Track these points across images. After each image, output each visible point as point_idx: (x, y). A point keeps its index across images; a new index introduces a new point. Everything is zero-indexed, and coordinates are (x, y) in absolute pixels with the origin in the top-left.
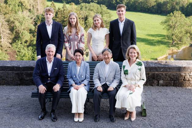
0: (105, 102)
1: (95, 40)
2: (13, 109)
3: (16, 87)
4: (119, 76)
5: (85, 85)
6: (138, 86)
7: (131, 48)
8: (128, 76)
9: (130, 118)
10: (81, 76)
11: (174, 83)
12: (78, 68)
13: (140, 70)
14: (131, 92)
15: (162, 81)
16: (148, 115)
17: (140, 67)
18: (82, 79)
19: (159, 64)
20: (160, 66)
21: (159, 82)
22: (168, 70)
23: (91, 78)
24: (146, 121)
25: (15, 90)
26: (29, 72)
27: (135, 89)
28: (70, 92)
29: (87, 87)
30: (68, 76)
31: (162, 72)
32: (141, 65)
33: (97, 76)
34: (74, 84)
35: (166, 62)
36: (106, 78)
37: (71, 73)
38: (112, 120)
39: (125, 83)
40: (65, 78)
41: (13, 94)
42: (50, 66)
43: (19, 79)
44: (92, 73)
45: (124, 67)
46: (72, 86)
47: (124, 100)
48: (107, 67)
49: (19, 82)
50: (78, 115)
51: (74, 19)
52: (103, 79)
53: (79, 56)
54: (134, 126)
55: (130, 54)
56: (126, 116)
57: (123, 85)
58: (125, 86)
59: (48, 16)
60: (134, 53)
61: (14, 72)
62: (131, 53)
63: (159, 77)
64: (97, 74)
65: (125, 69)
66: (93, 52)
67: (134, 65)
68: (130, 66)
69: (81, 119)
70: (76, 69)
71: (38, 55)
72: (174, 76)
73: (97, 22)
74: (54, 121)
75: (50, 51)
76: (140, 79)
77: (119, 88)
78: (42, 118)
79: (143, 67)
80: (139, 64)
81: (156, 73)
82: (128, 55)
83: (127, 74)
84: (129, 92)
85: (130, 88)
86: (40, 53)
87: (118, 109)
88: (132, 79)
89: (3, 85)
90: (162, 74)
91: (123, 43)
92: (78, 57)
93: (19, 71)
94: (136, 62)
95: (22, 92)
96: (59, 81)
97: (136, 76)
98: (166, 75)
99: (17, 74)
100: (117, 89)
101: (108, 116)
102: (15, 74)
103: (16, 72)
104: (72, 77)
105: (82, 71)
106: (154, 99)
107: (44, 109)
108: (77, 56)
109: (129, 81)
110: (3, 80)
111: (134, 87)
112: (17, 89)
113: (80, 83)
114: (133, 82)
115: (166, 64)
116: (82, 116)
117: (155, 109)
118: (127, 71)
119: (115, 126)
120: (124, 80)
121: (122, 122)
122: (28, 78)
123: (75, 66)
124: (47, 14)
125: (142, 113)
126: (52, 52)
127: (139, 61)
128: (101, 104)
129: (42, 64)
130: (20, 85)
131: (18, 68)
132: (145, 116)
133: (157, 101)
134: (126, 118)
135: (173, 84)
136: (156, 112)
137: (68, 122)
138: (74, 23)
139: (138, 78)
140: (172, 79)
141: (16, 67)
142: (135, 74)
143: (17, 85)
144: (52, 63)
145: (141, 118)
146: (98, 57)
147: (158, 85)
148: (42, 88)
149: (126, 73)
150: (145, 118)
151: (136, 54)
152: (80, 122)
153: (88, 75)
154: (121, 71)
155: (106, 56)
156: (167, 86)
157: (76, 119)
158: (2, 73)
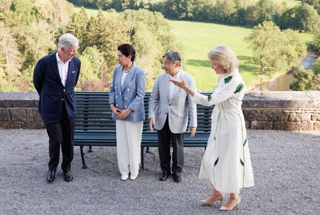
11: (273, 125)
15: (256, 121)
19: (251, 96)
20: (252, 99)
21: (250, 123)
22: (265, 105)
25: (36, 135)
31: (256, 109)
35: (262, 94)
41: (34, 142)
49: (42, 124)
61: (35, 109)
63: (251, 116)
72: (273, 114)
81: (247, 109)
89: (18, 128)
90: (256, 111)
98: (262, 113)
110: (19, 120)
112: (40, 135)
115: (262, 96)
130: (43, 128)
135: (271, 126)
140: (270, 119)
147: (249, 128)
156: (263, 129)
158: (17, 111)
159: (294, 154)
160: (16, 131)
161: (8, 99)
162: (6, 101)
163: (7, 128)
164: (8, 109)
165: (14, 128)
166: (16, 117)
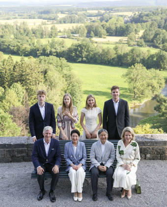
0: (102, 181)
1: (88, 119)
3: (8, 164)
4: (114, 156)
5: (83, 165)
6: (134, 165)
7: (126, 131)
8: (124, 156)
9: (126, 196)
10: (78, 155)
11: (160, 156)
12: (75, 148)
13: (135, 150)
14: (128, 172)
15: (149, 155)
16: (142, 192)
17: (135, 148)
18: (80, 159)
19: (146, 138)
20: (147, 140)
21: (146, 156)
22: (155, 144)
24: (141, 198)
25: (7, 167)
26: (20, 149)
27: (131, 169)
28: (68, 172)
30: (65, 156)
31: (149, 147)
32: (136, 146)
33: (94, 156)
34: (72, 164)
35: (152, 136)
36: (102, 158)
37: (68, 153)
38: (111, 199)
39: (121, 162)
41: (7, 173)
42: (47, 147)
43: (10, 155)
45: (119, 147)
46: (70, 166)
48: (103, 147)
49: (10, 159)
50: (76, 194)
51: (68, 99)
52: (99, 158)
53: (76, 136)
54: (131, 204)
55: (125, 137)
56: (123, 194)
58: (121, 166)
59: (42, 98)
60: (130, 136)
61: (6, 149)
62: (127, 135)
63: (146, 151)
64: (94, 153)
65: (120, 150)
66: (86, 130)
67: (129, 146)
68: (126, 146)
69: (80, 199)
71: (32, 136)
72: (160, 150)
74: (53, 202)
75: (47, 134)
76: (135, 159)
80: (134, 145)
81: (144, 147)
82: (123, 136)
83: (123, 154)
84: (126, 171)
85: (126, 167)
86: (34, 133)
88: (127, 159)
90: (149, 148)
92: (75, 138)
93: (11, 148)
94: (131, 143)
95: (14, 170)
96: (57, 162)
97: (132, 157)
98: (153, 149)
99: (8, 151)
101: (105, 194)
102: (7, 151)
103: (7, 149)
104: (69, 157)
105: (78, 150)
106: (145, 174)
108: (74, 136)
109: (124, 161)
112: (9, 167)
114: (128, 162)
115: (152, 138)
116: (81, 195)
117: (148, 185)
118: (122, 151)
119: (114, 205)
121: (119, 200)
122: (19, 155)
124: (40, 97)
125: (136, 190)
126: (50, 134)
127: (134, 141)
130: (11, 162)
131: (10, 146)
132: (140, 193)
133: (147, 176)
134: (123, 196)
135: (159, 158)
136: (150, 188)
138: (68, 104)
139: (133, 158)
140: (158, 153)
141: (8, 144)
142: (130, 154)
143: (8, 162)
144: (49, 144)
145: (136, 196)
146: (91, 134)
147: (145, 159)
149: (121, 153)
150: (140, 195)
151: (131, 137)
152: (80, 202)
156: (154, 159)
157: (76, 199)
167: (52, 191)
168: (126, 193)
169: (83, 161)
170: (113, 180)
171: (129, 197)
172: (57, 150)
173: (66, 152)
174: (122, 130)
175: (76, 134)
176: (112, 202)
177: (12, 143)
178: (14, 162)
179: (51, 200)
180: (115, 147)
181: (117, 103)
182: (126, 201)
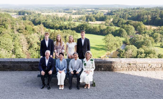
0: (75, 79)
1: (70, 48)
2: (28, 83)
3: (30, 72)
4: (82, 66)
5: (65, 71)
6: (91, 71)
7: (88, 53)
8: (86, 66)
9: (87, 87)
10: (63, 66)
11: (109, 69)
12: (61, 62)
13: (92, 63)
14: (88, 74)
15: (103, 68)
16: (96, 85)
17: (92, 62)
18: (63, 68)
19: (102, 60)
20: (102, 61)
21: (101, 69)
22: (106, 63)
23: (68, 67)
24: (95, 88)
26: (36, 64)
27: (89, 73)
28: (57, 74)
29: (65, 72)
30: (56, 66)
31: (103, 64)
32: (93, 61)
33: (71, 66)
34: (59, 70)
35: (105, 59)
37: (57, 65)
38: (78, 89)
39: (85, 70)
40: (55, 67)
41: (28, 76)
42: (47, 61)
43: (31, 67)
44: (68, 65)
45: (84, 62)
46: (58, 71)
47: (84, 78)
48: (76, 62)
49: (31, 69)
50: (61, 86)
51: (59, 37)
52: (74, 67)
53: (62, 56)
54: (89, 91)
55: (87, 56)
56: (85, 86)
57: (83, 71)
58: (85, 71)
59: (47, 36)
60: (89, 55)
62: (88, 55)
63: (101, 67)
64: (71, 65)
65: (85, 63)
66: (69, 54)
67: (89, 61)
68: (87, 61)
69: (63, 88)
70: (60, 63)
71: (41, 56)
72: (108, 66)
73: (71, 39)
74: (49, 89)
75: (47, 54)
76: (92, 68)
77: (82, 72)
78: (43, 88)
79: (93, 62)
80: (92, 60)
81: (100, 64)
82: (86, 56)
83: (86, 65)
84: (87, 74)
85: (87, 72)
86: (42, 54)
87: (81, 83)
88: (88, 68)
89: (23, 71)
90: (103, 65)
91: (84, 50)
92: (61, 57)
93: (31, 63)
94: (90, 59)
95: (32, 74)
96: (52, 69)
97: (90, 66)
98: (105, 66)
99: (30, 65)
100: (81, 73)
101: (76, 86)
103: (30, 64)
104: (58, 67)
105: (63, 63)
106: (99, 77)
107: (44, 83)
108: (60, 56)
109: (87, 69)
110: (23, 68)
111: (89, 71)
112: (30, 73)
113: (62, 70)
114: (89, 69)
116: (63, 86)
117: (100, 83)
118: (86, 64)
119: (80, 92)
120: (84, 68)
121: (83, 89)
122: (36, 67)
123: (59, 61)
124: (46, 35)
125: (93, 85)
126: (48, 54)
127: (92, 59)
128: (73, 80)
129: (43, 60)
130: (32, 71)
131: (31, 62)
132: (95, 86)
133: (100, 78)
134: (85, 87)
135: (108, 70)
136: (100, 84)
137: (56, 90)
138: (59, 40)
139: (91, 67)
140: (108, 68)
141: (30, 62)
142: (89, 65)
143: (30, 71)
144: (48, 60)
145: (93, 87)
146: (71, 56)
147: (101, 70)
148: (43, 73)
149: (85, 65)
150: (94, 87)
151: (90, 56)
152: (62, 90)
153: (66, 66)
154: (83, 63)
155: (76, 56)
156: (105, 71)
157: (60, 88)
158: (23, 65)
159: (115, 80)
160: (22, 72)
161: (20, 61)
162: (19, 61)
163: (19, 71)
164: (20, 64)
165: (22, 71)
166: (22, 67)
167: (48, 84)
168: (87, 86)
169: (65, 69)
170: (80, 79)
171: (89, 88)
172: (52, 63)
173: (56, 64)
174: (86, 52)
175: (62, 55)
176: (79, 90)
177: (32, 61)
178: (33, 71)
179: (48, 89)
180: (82, 61)
181: (84, 40)
182: (86, 90)
